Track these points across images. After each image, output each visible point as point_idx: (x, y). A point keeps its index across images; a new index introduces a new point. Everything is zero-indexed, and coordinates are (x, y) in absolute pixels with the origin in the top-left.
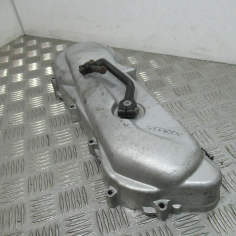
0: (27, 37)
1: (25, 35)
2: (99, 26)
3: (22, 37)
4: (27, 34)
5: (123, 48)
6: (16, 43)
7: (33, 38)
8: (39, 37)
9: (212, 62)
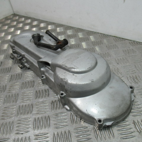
0: (15, 15)
1: (15, 14)
2: (46, 11)
3: (13, 14)
4: (15, 13)
5: (58, 23)
6: (8, 18)
7: (18, 15)
8: (21, 15)
9: (98, 33)
